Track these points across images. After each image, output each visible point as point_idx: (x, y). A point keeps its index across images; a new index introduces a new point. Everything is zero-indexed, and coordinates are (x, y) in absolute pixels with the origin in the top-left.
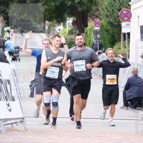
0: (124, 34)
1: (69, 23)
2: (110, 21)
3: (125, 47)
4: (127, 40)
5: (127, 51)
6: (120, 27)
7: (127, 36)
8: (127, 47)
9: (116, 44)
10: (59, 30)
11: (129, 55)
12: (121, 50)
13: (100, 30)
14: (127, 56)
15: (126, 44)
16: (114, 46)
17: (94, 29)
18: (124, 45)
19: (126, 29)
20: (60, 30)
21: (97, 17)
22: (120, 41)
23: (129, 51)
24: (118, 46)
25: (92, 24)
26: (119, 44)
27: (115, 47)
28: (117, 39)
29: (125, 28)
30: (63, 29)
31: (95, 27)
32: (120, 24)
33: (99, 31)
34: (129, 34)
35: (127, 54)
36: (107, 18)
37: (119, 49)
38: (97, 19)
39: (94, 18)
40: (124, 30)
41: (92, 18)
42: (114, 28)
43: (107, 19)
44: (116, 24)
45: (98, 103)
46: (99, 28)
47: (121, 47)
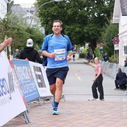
0: (116, 51)
1: (87, 46)
2: (108, 44)
3: (116, 57)
4: (117, 54)
6: (113, 47)
7: (117, 52)
8: (117, 57)
9: (111, 56)
10: (82, 49)
11: (118, 62)
17: (100, 48)
21: (101, 42)
22: (114, 54)
23: (118, 60)
25: (99, 46)
28: (112, 53)
29: (116, 47)
30: (84, 49)
34: (118, 50)
36: (106, 42)
40: (116, 49)
41: (99, 43)
42: (110, 48)
46: (102, 48)
47: (114, 58)
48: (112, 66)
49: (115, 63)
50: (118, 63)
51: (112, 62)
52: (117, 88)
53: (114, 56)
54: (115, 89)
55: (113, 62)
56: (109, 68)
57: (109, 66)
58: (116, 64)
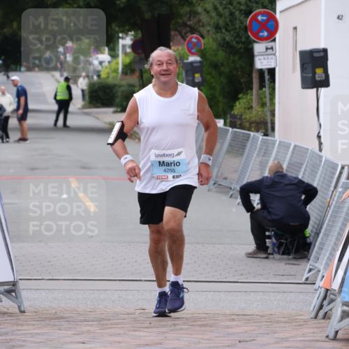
0: (261, 72)
1: (124, 46)
2: (224, 39)
3: (263, 105)
4: (267, 86)
5: (268, 114)
6: (250, 56)
7: (267, 77)
8: (268, 104)
9: (240, 96)
10: (101, 63)
11: (273, 124)
12: (254, 112)
13: (200, 62)
14: (269, 125)
15: (265, 97)
16: (237, 103)
17: (187, 59)
18: (261, 99)
19: (264, 59)
20: (103, 64)
21: (193, 30)
22: (252, 89)
23: (273, 114)
24: (245, 100)
25: (180, 48)
26: (249, 97)
27: (240, 104)
28: (243, 85)
29: (262, 57)
30: (109, 62)
31: (188, 56)
32: (250, 46)
33: (198, 64)
34: (272, 72)
35: (269, 121)
36: (218, 32)
37: (249, 109)
38: (195, 35)
39: (186, 33)
40: (261, 63)
41: (180, 34)
42: (236, 58)
43: (219, 35)
44: (241, 48)
45: (198, 243)
46: (198, 59)
47: (254, 105)
48: (245, 146)
49: (258, 131)
50: (273, 129)
51: (242, 127)
52: (261, 247)
53: (254, 97)
54: (250, 255)
55: (247, 125)
56: (228, 152)
57: (230, 145)
58: (260, 136)
